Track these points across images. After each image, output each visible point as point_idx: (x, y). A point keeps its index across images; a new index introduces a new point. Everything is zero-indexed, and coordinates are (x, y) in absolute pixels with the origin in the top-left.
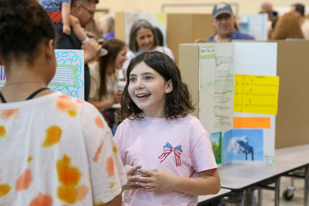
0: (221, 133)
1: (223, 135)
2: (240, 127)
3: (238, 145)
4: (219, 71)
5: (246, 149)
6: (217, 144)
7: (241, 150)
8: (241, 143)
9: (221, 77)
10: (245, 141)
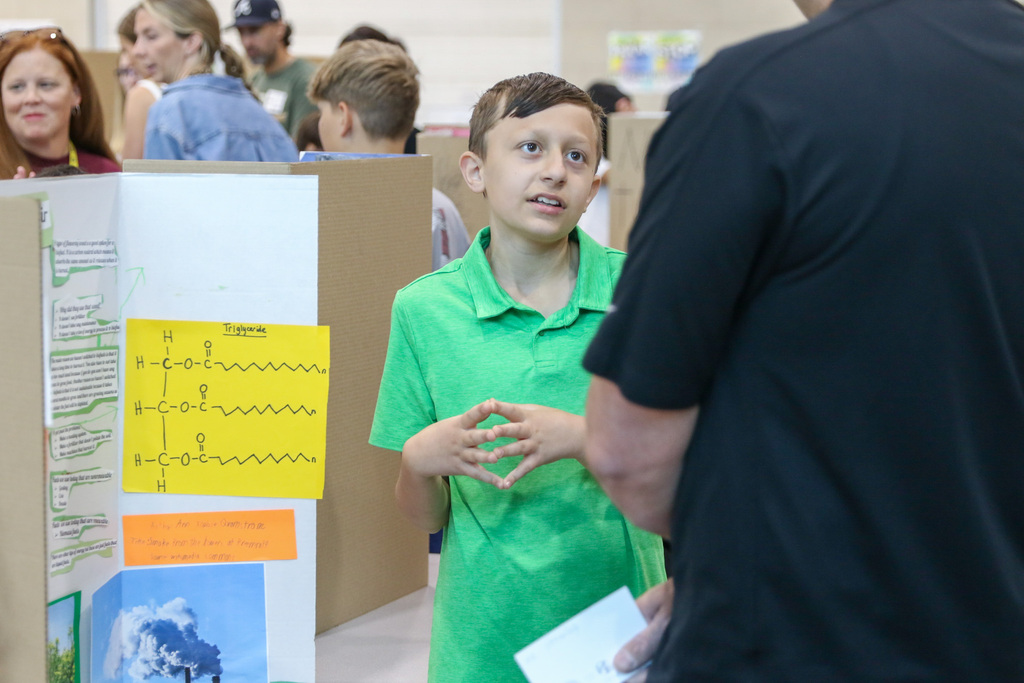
0: (77, 596)
1: (86, 602)
2: (158, 559)
3: (149, 641)
4: (63, 310)
5: (183, 657)
6: (65, 648)
7: (161, 662)
8: (164, 633)
9: (75, 337)
10: (182, 622)
